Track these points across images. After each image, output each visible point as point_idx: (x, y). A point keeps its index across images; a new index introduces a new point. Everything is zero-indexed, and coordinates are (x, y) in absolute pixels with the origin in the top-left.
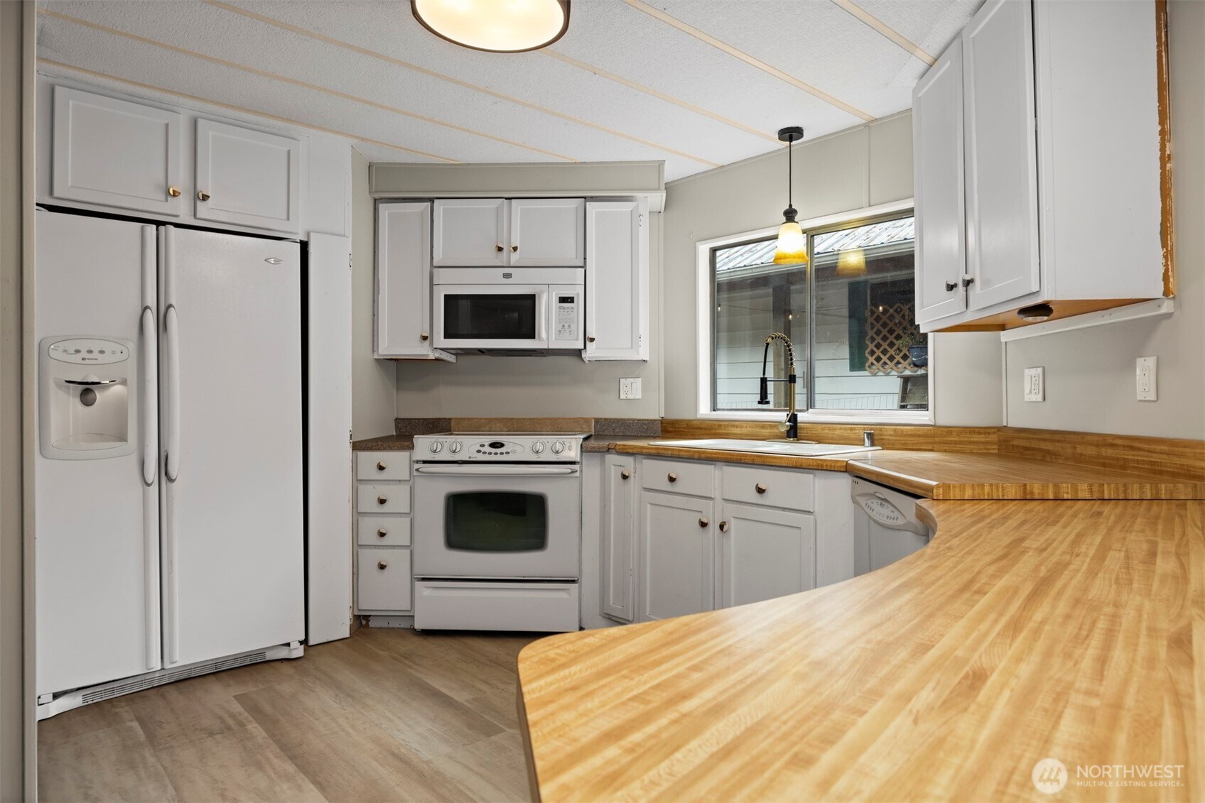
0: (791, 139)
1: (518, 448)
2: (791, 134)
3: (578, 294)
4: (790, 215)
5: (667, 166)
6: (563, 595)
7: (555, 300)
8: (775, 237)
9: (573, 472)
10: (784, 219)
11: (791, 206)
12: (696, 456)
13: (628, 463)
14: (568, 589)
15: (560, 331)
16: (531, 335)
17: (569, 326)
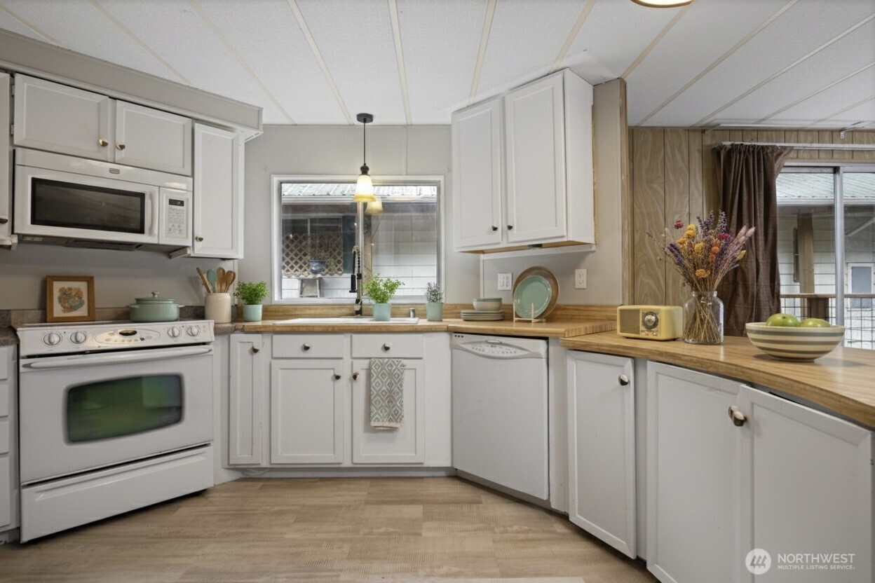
0: (365, 121)
1: (154, 335)
2: (365, 118)
3: (188, 200)
4: (365, 170)
5: (264, 113)
6: (200, 458)
7: (165, 202)
8: (355, 182)
9: (210, 351)
10: (360, 172)
11: (365, 164)
12: (330, 330)
13: (256, 340)
14: (204, 452)
15: (170, 230)
16: (141, 231)
17: (179, 226)
